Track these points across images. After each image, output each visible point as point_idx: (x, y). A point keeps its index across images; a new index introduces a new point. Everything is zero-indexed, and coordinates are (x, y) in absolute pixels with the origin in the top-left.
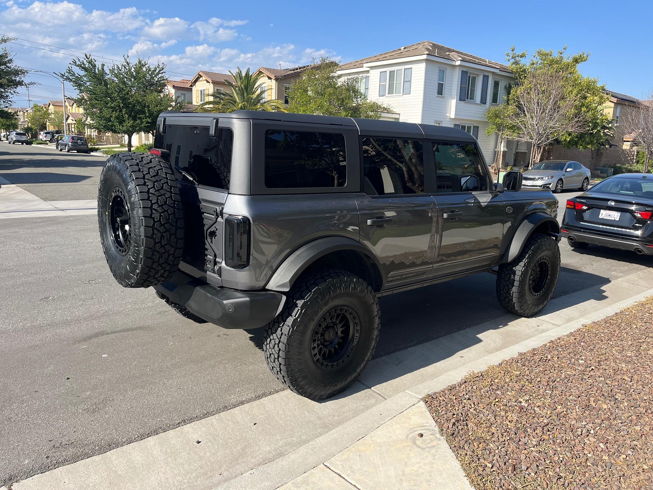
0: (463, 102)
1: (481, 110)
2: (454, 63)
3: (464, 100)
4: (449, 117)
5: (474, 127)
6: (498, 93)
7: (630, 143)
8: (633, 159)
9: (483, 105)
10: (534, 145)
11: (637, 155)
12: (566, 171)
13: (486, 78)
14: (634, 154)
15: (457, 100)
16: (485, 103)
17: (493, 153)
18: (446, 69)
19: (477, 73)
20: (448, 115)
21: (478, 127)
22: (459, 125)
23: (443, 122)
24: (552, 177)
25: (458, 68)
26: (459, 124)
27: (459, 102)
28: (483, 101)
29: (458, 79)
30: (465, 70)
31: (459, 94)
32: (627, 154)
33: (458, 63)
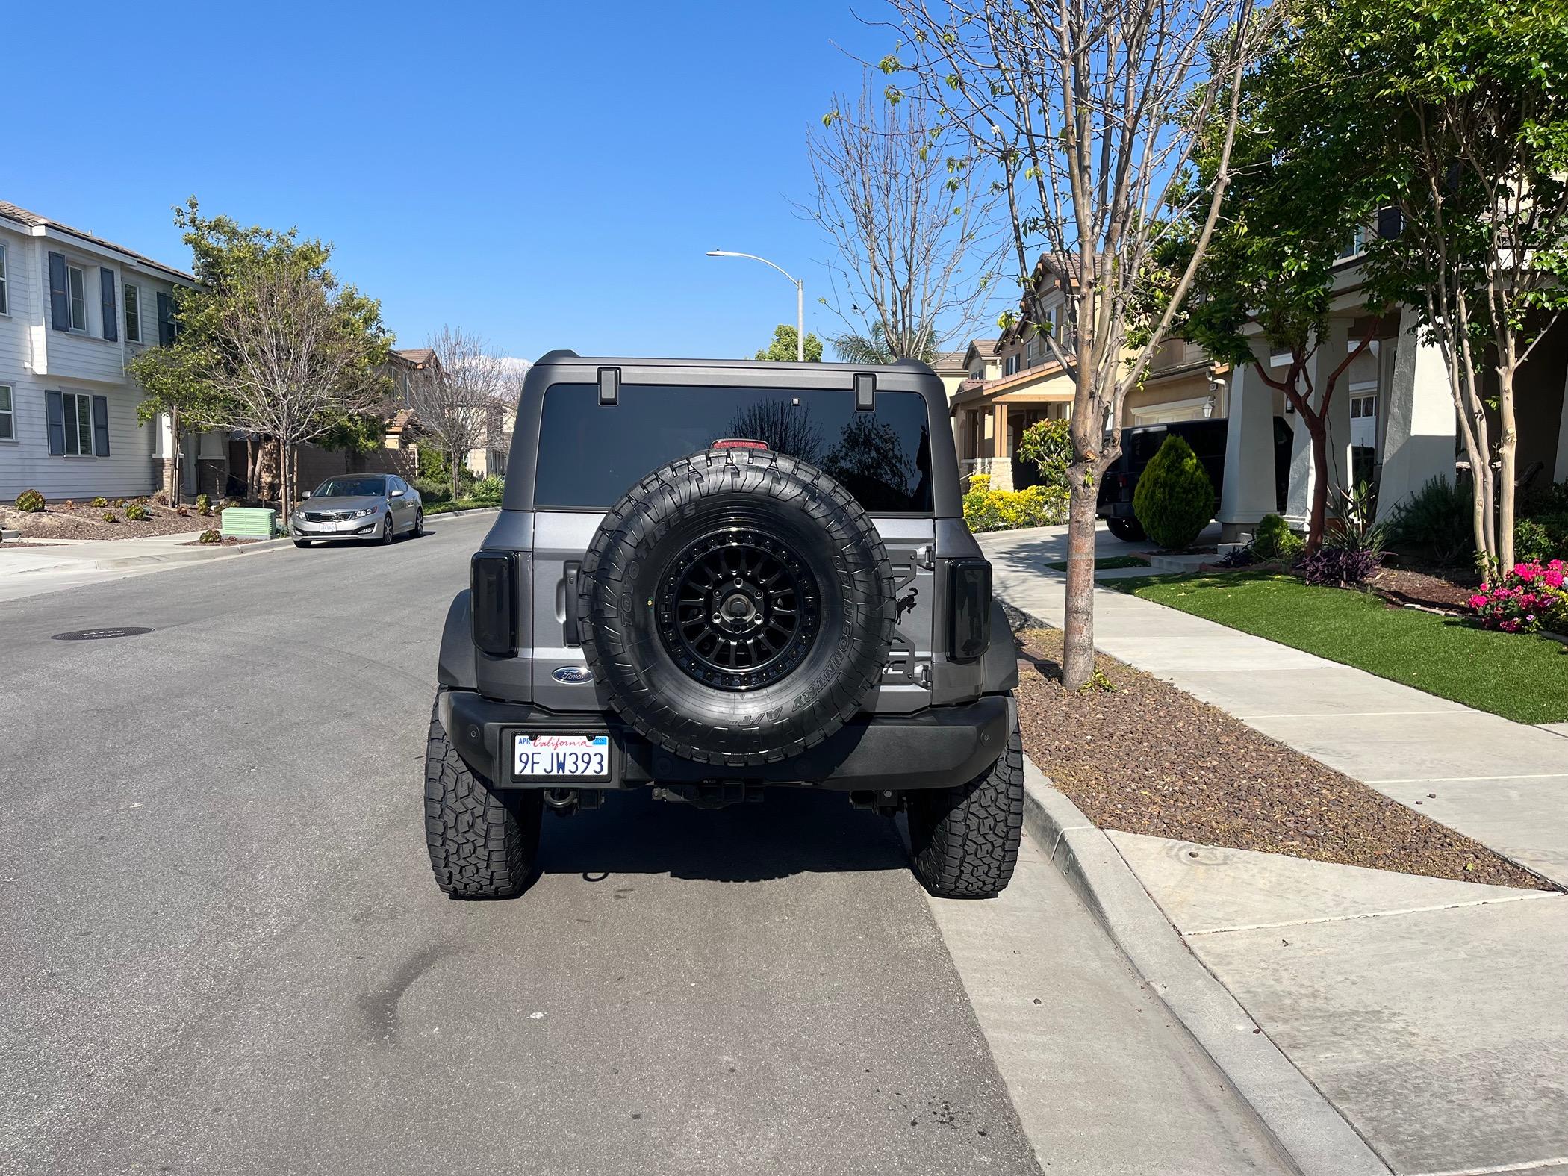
0: (62, 334)
1: (110, 357)
2: (27, 231)
3: (65, 329)
4: (29, 372)
5: (95, 398)
6: (136, 316)
7: (397, 436)
8: (415, 468)
9: (111, 344)
10: (285, 442)
11: (419, 460)
12: (391, 497)
13: (107, 276)
14: (414, 459)
15: (47, 329)
16: (115, 340)
17: (149, 465)
18: (7, 244)
19: (86, 262)
20: (27, 365)
21: (104, 399)
22: (58, 394)
23: (18, 385)
24: (373, 511)
25: (38, 245)
26: (59, 390)
27: (52, 332)
28: (110, 335)
29: (43, 271)
30: (56, 250)
31: (50, 312)
32: (404, 458)
33: (39, 231)
